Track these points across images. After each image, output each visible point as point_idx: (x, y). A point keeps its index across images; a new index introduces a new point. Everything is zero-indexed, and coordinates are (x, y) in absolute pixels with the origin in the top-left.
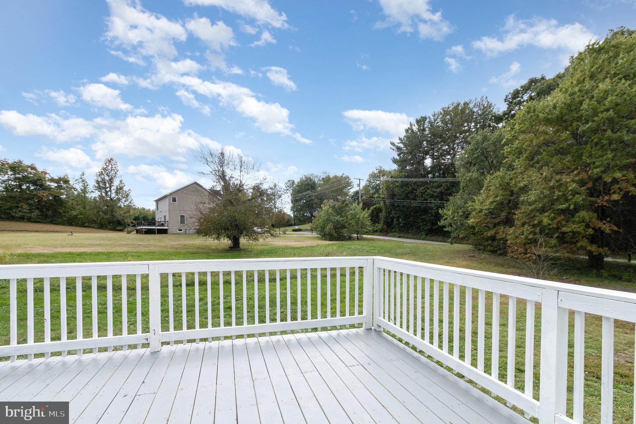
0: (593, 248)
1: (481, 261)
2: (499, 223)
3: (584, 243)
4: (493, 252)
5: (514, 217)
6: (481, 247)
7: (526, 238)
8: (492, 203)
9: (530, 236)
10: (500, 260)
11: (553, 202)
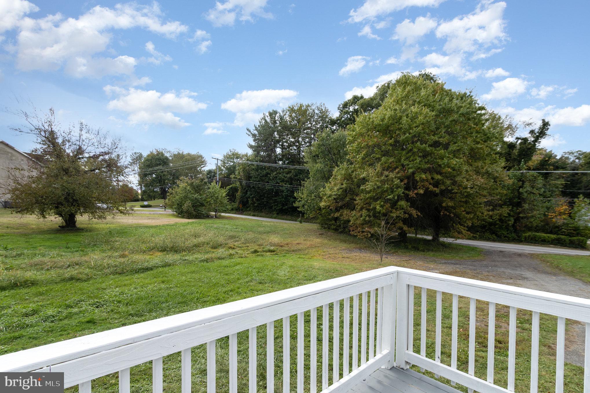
0: (405, 228)
1: (329, 238)
2: (341, 207)
3: (401, 224)
4: (336, 230)
5: (356, 202)
6: (326, 226)
7: (364, 220)
8: (338, 190)
9: (367, 219)
10: (342, 237)
11: (383, 192)
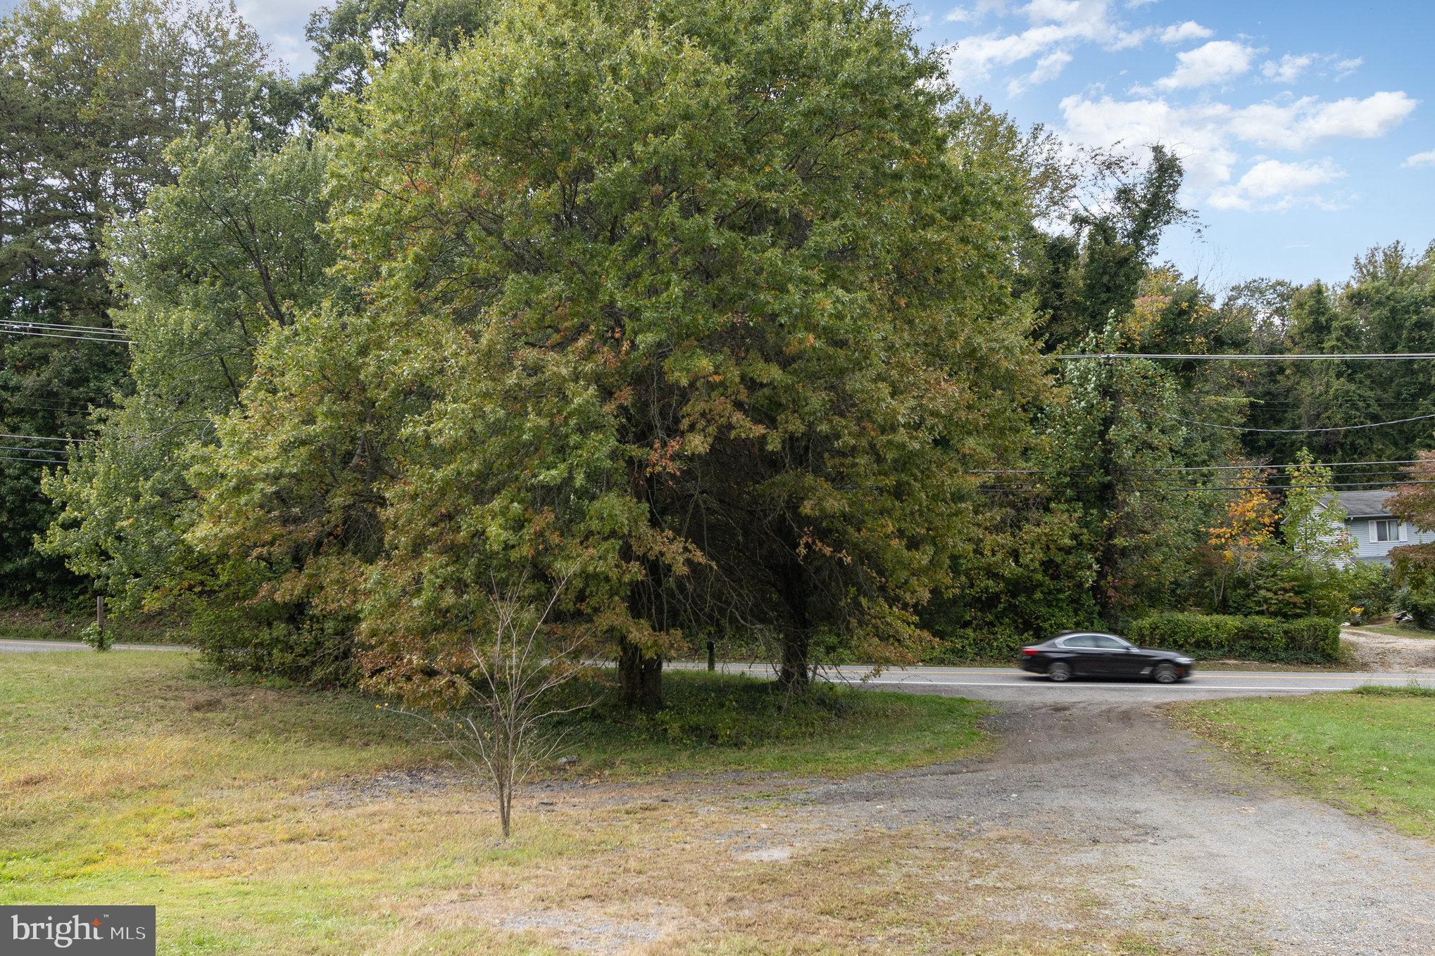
0: (640, 633)
1: (247, 725)
2: (317, 547)
3: (616, 616)
4: (296, 673)
5: (387, 514)
6: (241, 655)
7: (431, 605)
8: (286, 448)
9: (449, 598)
10: (326, 708)
11: (519, 453)
